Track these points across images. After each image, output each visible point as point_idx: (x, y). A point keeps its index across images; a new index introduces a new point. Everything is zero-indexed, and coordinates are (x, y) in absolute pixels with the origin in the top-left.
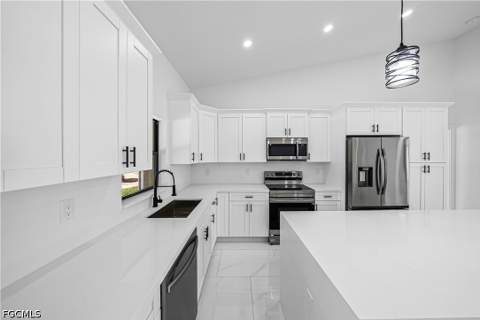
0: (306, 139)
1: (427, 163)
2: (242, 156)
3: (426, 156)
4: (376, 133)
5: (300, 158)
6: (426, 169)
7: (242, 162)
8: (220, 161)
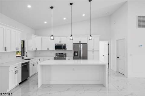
0: (66, 44)
1: (94, 50)
2: (48, 49)
3: (93, 49)
4: (80, 43)
5: (64, 49)
6: (93, 52)
7: (48, 50)
8: (42, 50)
